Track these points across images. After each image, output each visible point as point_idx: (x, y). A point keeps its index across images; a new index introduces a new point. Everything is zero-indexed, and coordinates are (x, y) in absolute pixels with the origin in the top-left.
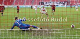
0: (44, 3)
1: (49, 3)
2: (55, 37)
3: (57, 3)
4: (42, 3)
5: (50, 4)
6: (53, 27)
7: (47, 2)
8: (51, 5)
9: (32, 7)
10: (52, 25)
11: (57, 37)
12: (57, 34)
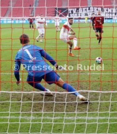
0: (70, 10)
1: (84, 12)
2: (101, 115)
3: (110, 10)
4: (61, 10)
5: (86, 15)
6: (95, 83)
7: (78, 9)
8: (90, 16)
9: (31, 23)
10: (92, 79)
11: (106, 115)
12: (107, 107)
